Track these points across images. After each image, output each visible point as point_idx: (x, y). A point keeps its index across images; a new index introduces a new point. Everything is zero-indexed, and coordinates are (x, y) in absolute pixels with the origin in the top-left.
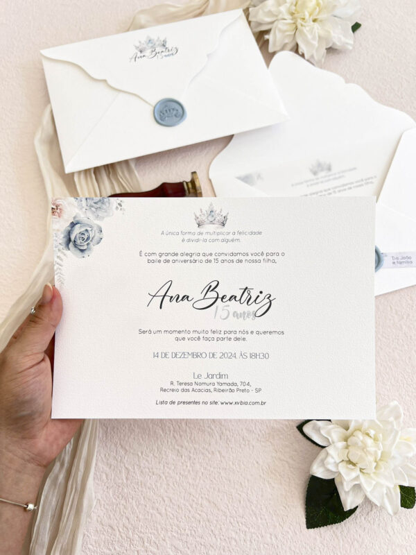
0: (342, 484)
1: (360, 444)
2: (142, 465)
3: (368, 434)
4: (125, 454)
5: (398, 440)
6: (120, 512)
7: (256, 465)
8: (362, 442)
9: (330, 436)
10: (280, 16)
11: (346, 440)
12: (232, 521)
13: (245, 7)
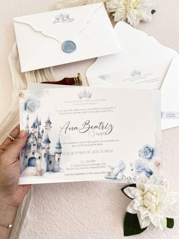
0: (140, 216)
1: (149, 198)
2: (50, 205)
3: (153, 194)
4: (43, 199)
5: (166, 197)
6: (39, 226)
7: (102, 206)
8: (150, 197)
9: (136, 194)
10: (120, 6)
11: (143, 196)
12: (90, 232)
13: (104, 2)
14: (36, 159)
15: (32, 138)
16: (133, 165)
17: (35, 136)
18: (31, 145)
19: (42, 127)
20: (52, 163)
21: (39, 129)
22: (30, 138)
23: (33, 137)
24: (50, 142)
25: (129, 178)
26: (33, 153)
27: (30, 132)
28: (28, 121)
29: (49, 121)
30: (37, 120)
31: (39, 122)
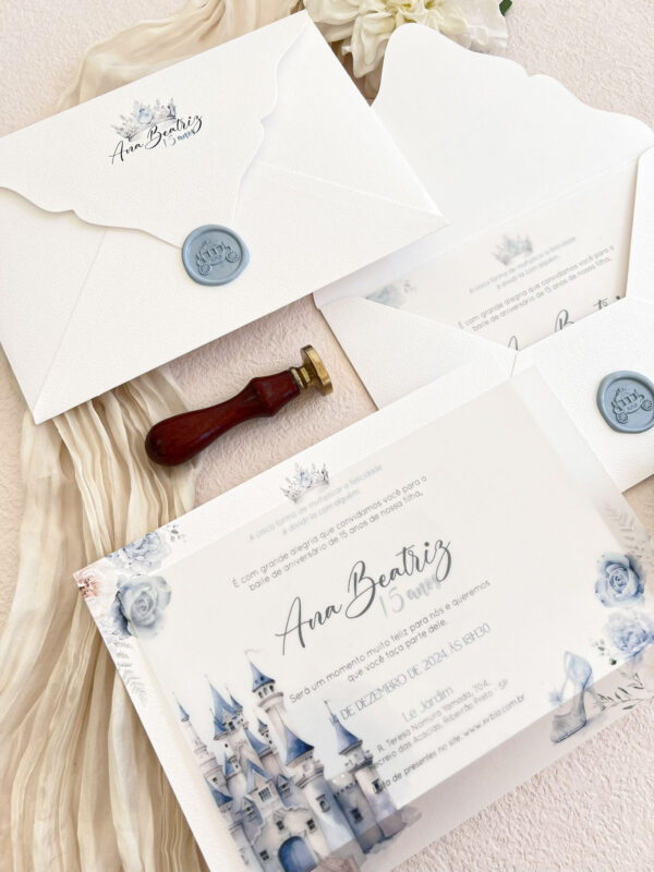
14: (302, 835)
15: (241, 777)
16: (607, 646)
17: (248, 761)
18: (253, 805)
19: (252, 713)
20: (363, 814)
21: (246, 729)
22: (233, 781)
23: (243, 771)
24: (309, 748)
25: (621, 694)
26: (280, 825)
27: (221, 761)
28: (190, 725)
29: (262, 678)
30: (220, 701)
31: (230, 703)
